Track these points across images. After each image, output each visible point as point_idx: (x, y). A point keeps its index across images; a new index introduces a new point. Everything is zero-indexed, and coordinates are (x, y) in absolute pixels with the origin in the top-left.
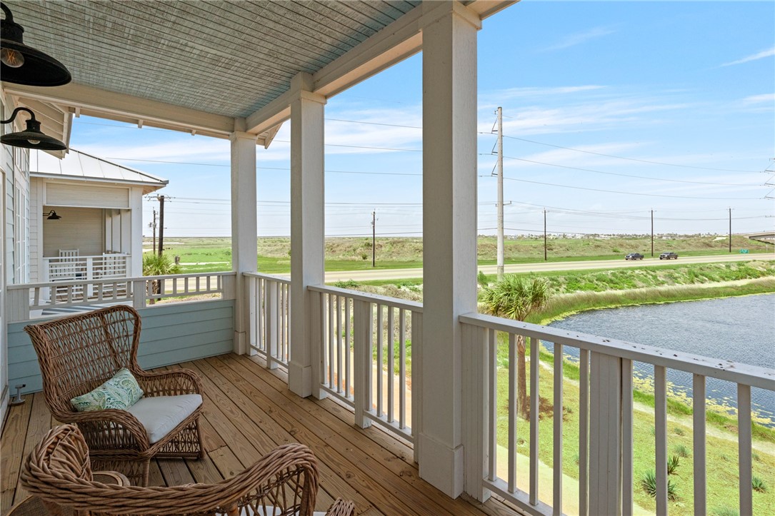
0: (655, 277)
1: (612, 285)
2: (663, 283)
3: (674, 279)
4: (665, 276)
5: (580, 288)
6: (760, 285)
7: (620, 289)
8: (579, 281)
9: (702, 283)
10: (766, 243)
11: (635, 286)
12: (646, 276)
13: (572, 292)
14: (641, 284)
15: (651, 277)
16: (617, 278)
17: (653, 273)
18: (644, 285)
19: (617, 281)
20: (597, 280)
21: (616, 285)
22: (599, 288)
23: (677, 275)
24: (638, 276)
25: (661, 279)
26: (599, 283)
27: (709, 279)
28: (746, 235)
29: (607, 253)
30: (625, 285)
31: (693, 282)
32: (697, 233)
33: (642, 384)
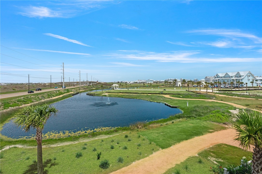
0: (38, 97)
1: (24, 103)
2: (41, 99)
3: (44, 98)
4: (41, 97)
5: (11, 106)
6: (65, 96)
7: (28, 104)
8: (9, 103)
9: (52, 98)
10: (58, 85)
11: (33, 102)
12: (35, 98)
13: (7, 109)
14: (35, 101)
15: (37, 98)
16: (25, 99)
17: (37, 96)
18: (36, 101)
19: (26, 101)
20: (18, 102)
21: (26, 103)
22: (19, 105)
23: (45, 96)
24: (33, 98)
25: (40, 98)
26: (19, 103)
27: (53, 96)
28: (54, 83)
29: (10, 91)
30: (29, 102)
31: (49, 98)
32: (39, 83)
33: (60, 135)
